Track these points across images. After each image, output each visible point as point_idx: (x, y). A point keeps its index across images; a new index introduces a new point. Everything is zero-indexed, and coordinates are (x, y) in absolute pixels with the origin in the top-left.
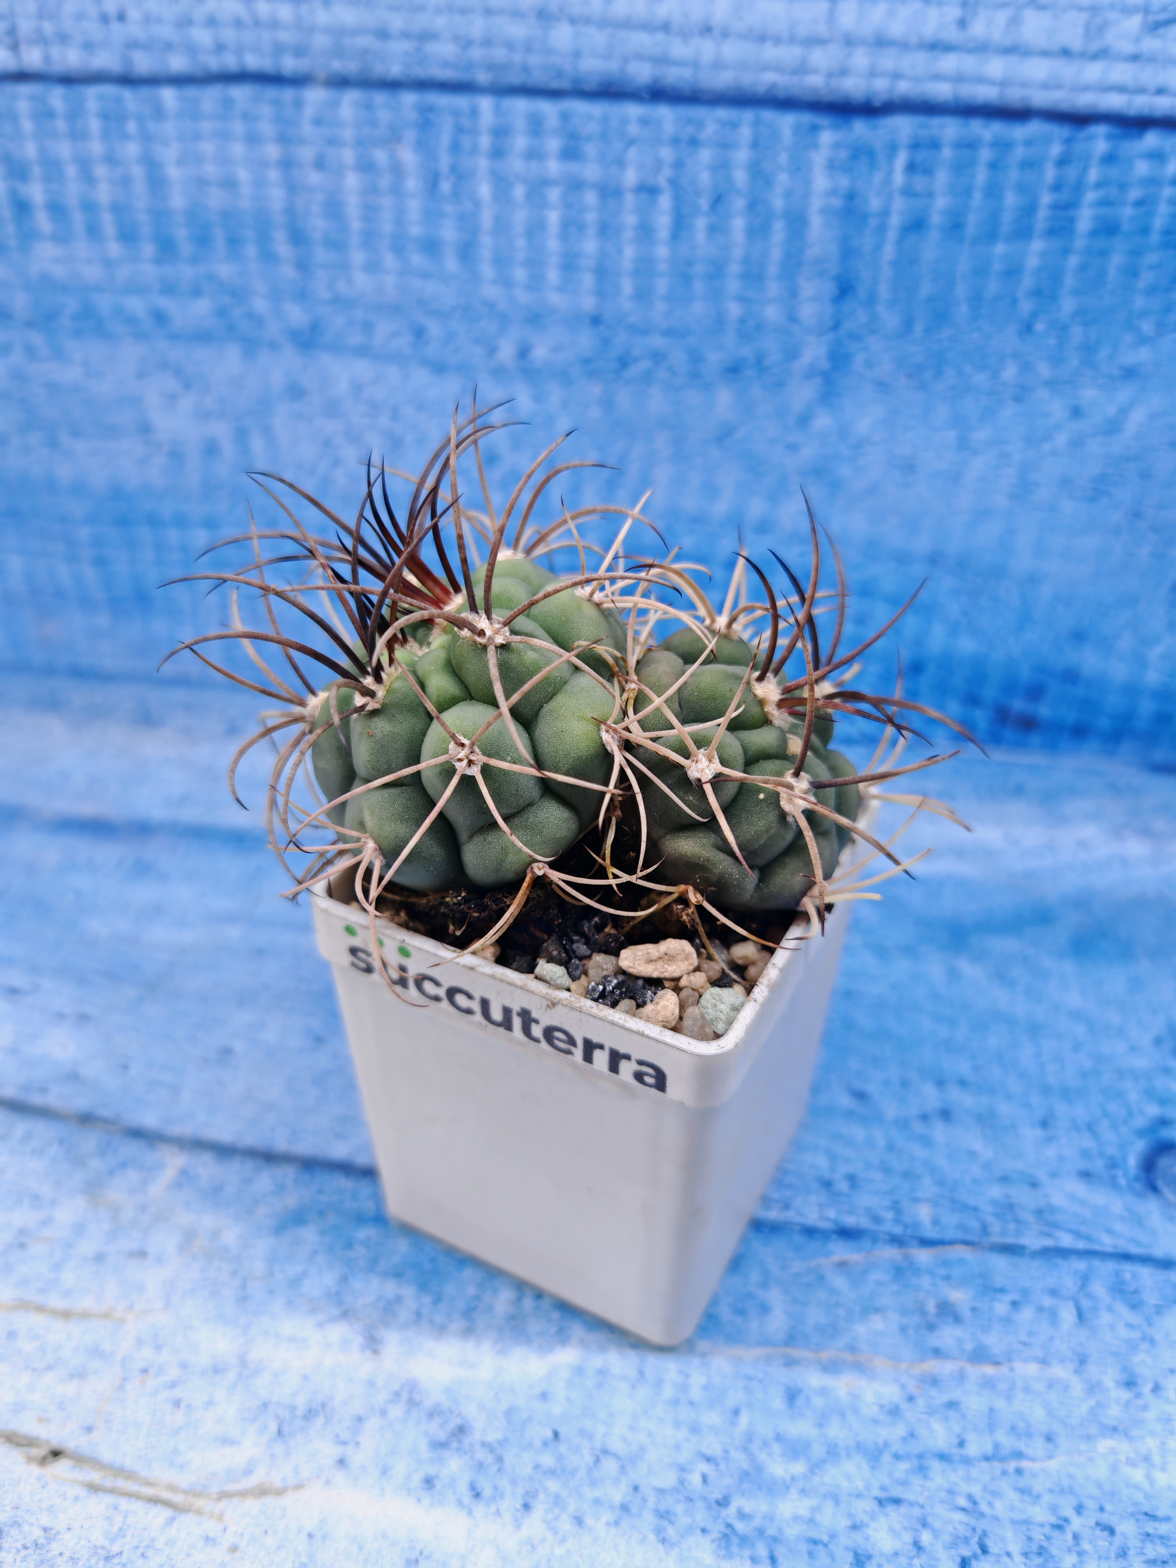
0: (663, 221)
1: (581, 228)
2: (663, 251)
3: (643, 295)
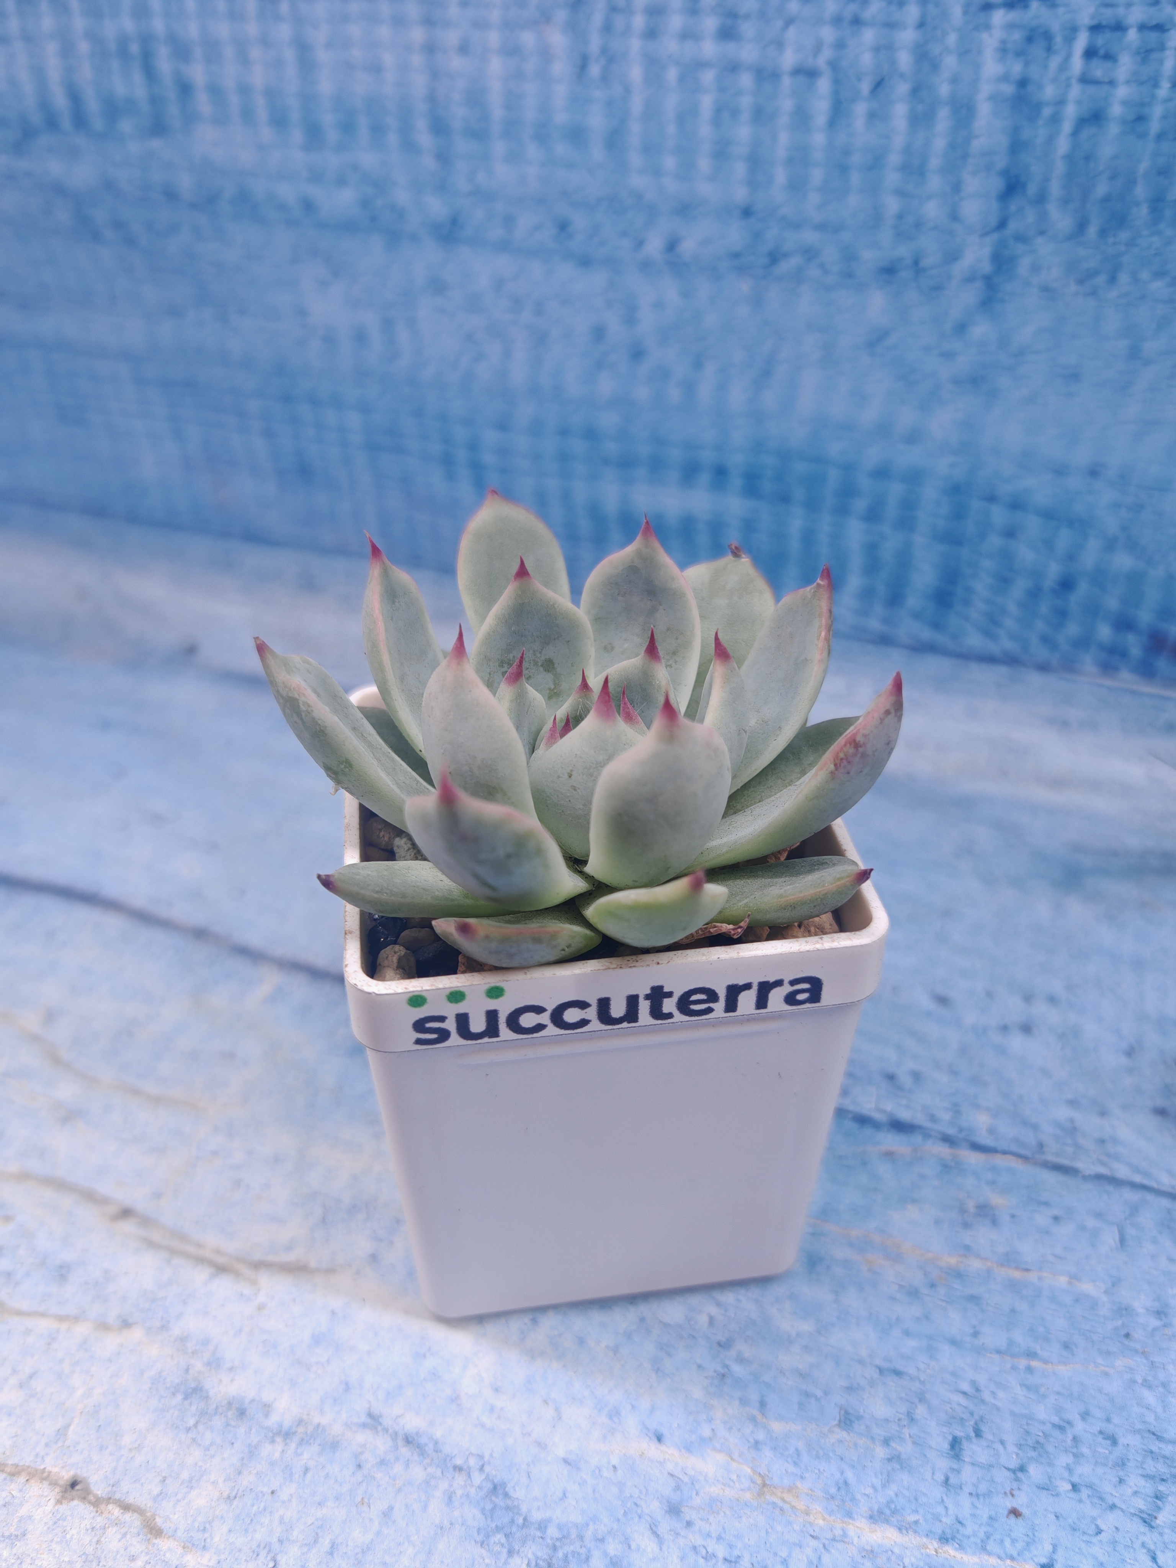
0: (821, 108)
1: (735, 113)
2: (819, 139)
3: (796, 186)
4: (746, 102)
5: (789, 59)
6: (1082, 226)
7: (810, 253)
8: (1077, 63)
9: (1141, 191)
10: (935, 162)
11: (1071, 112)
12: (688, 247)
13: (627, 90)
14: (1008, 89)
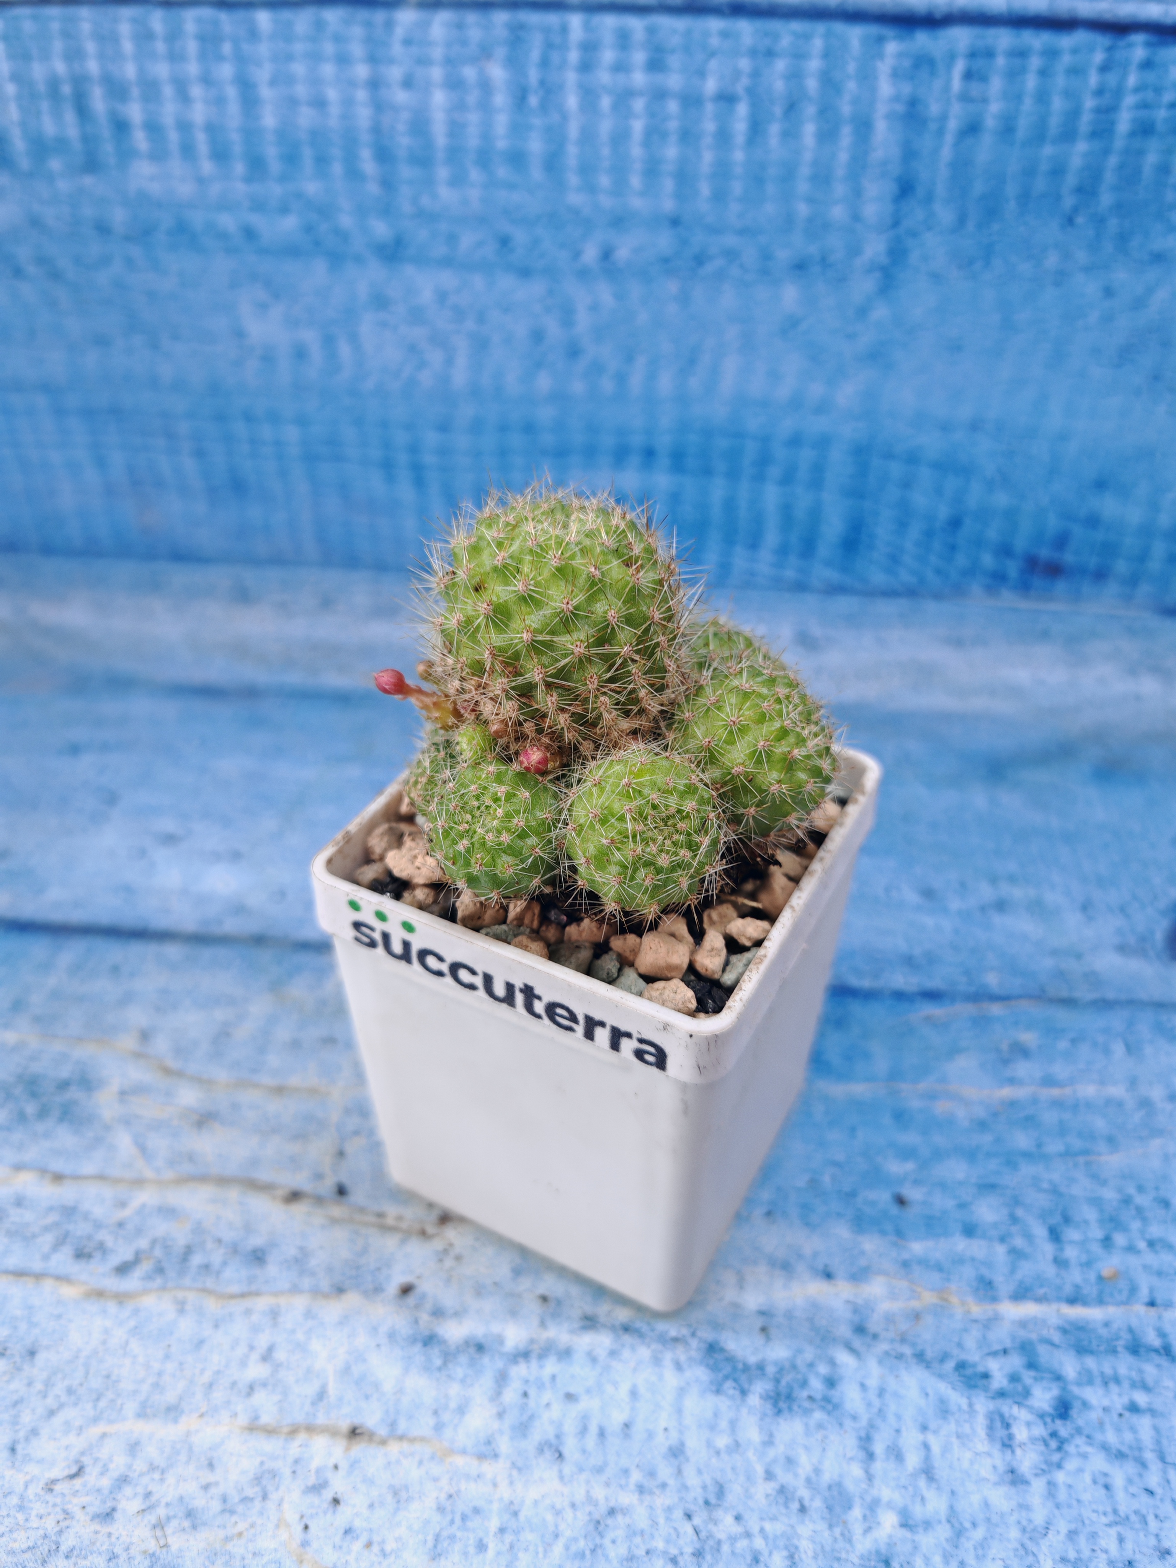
0: (740, 128)
1: (664, 135)
2: (739, 156)
3: (719, 196)
4: (673, 125)
5: (711, 86)
6: (962, 220)
7: (731, 255)
8: (957, 84)
9: (1011, 190)
10: (840, 172)
11: (953, 125)
12: (623, 254)
13: (565, 117)
14: (900, 108)
